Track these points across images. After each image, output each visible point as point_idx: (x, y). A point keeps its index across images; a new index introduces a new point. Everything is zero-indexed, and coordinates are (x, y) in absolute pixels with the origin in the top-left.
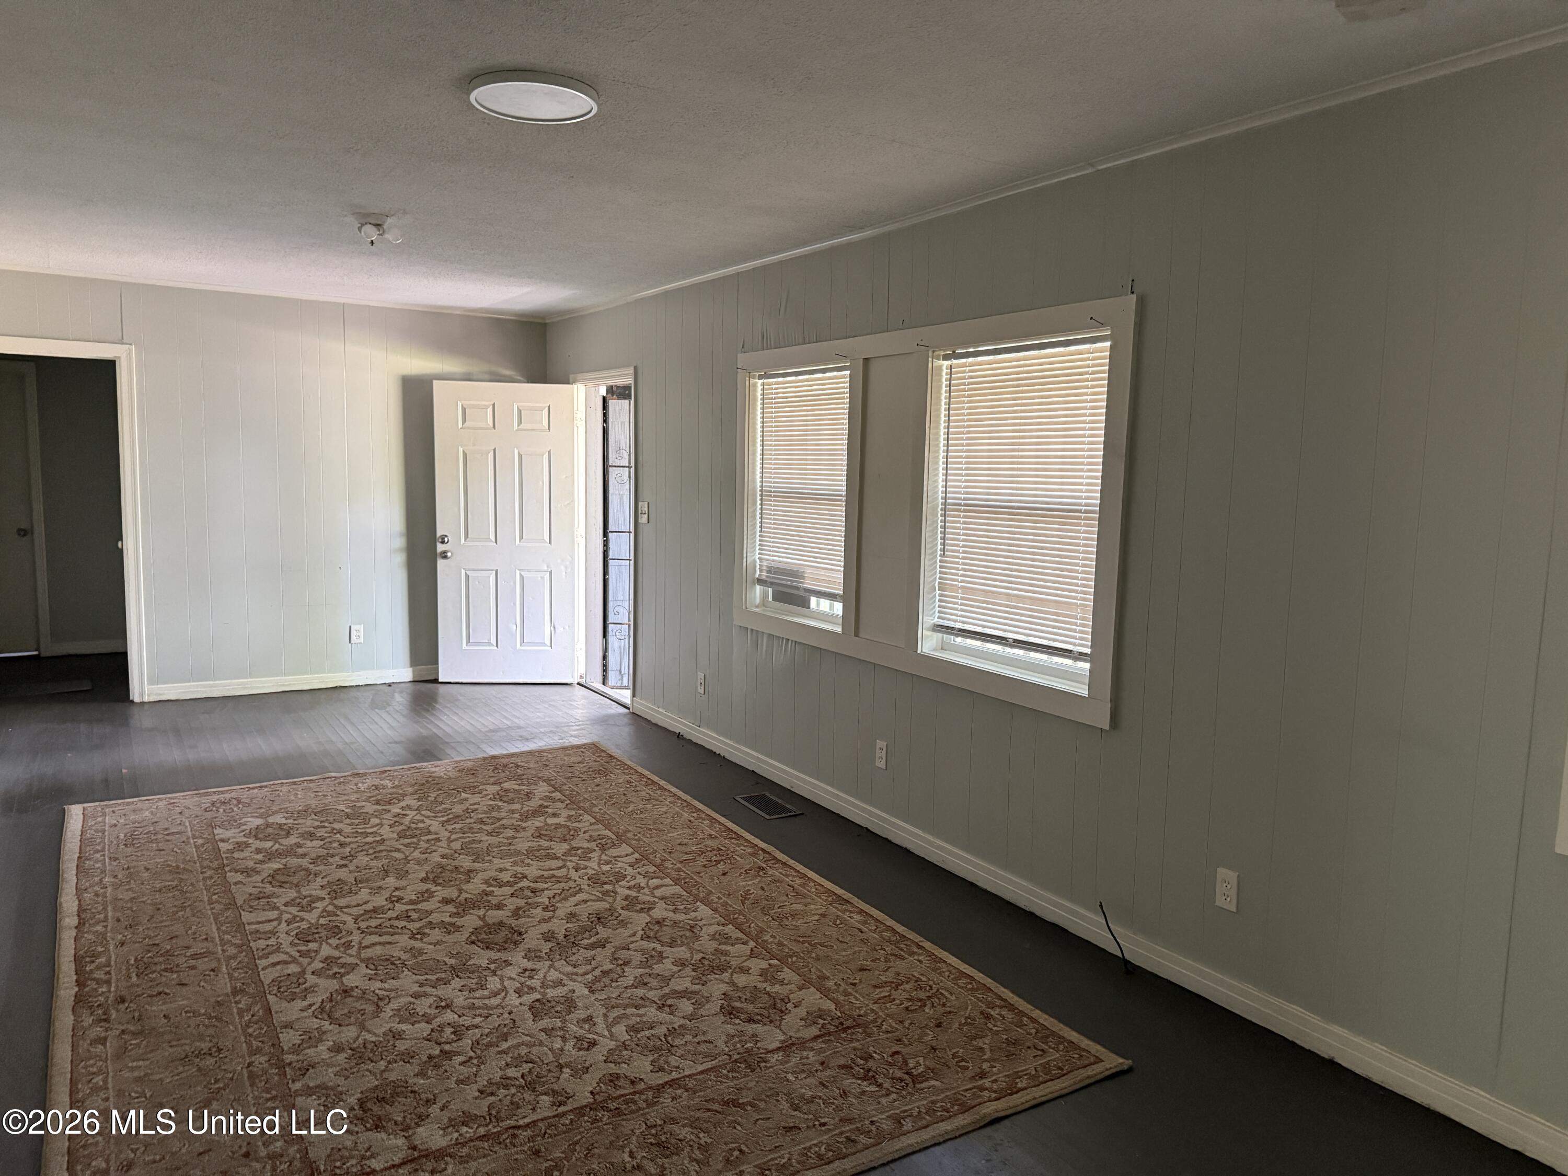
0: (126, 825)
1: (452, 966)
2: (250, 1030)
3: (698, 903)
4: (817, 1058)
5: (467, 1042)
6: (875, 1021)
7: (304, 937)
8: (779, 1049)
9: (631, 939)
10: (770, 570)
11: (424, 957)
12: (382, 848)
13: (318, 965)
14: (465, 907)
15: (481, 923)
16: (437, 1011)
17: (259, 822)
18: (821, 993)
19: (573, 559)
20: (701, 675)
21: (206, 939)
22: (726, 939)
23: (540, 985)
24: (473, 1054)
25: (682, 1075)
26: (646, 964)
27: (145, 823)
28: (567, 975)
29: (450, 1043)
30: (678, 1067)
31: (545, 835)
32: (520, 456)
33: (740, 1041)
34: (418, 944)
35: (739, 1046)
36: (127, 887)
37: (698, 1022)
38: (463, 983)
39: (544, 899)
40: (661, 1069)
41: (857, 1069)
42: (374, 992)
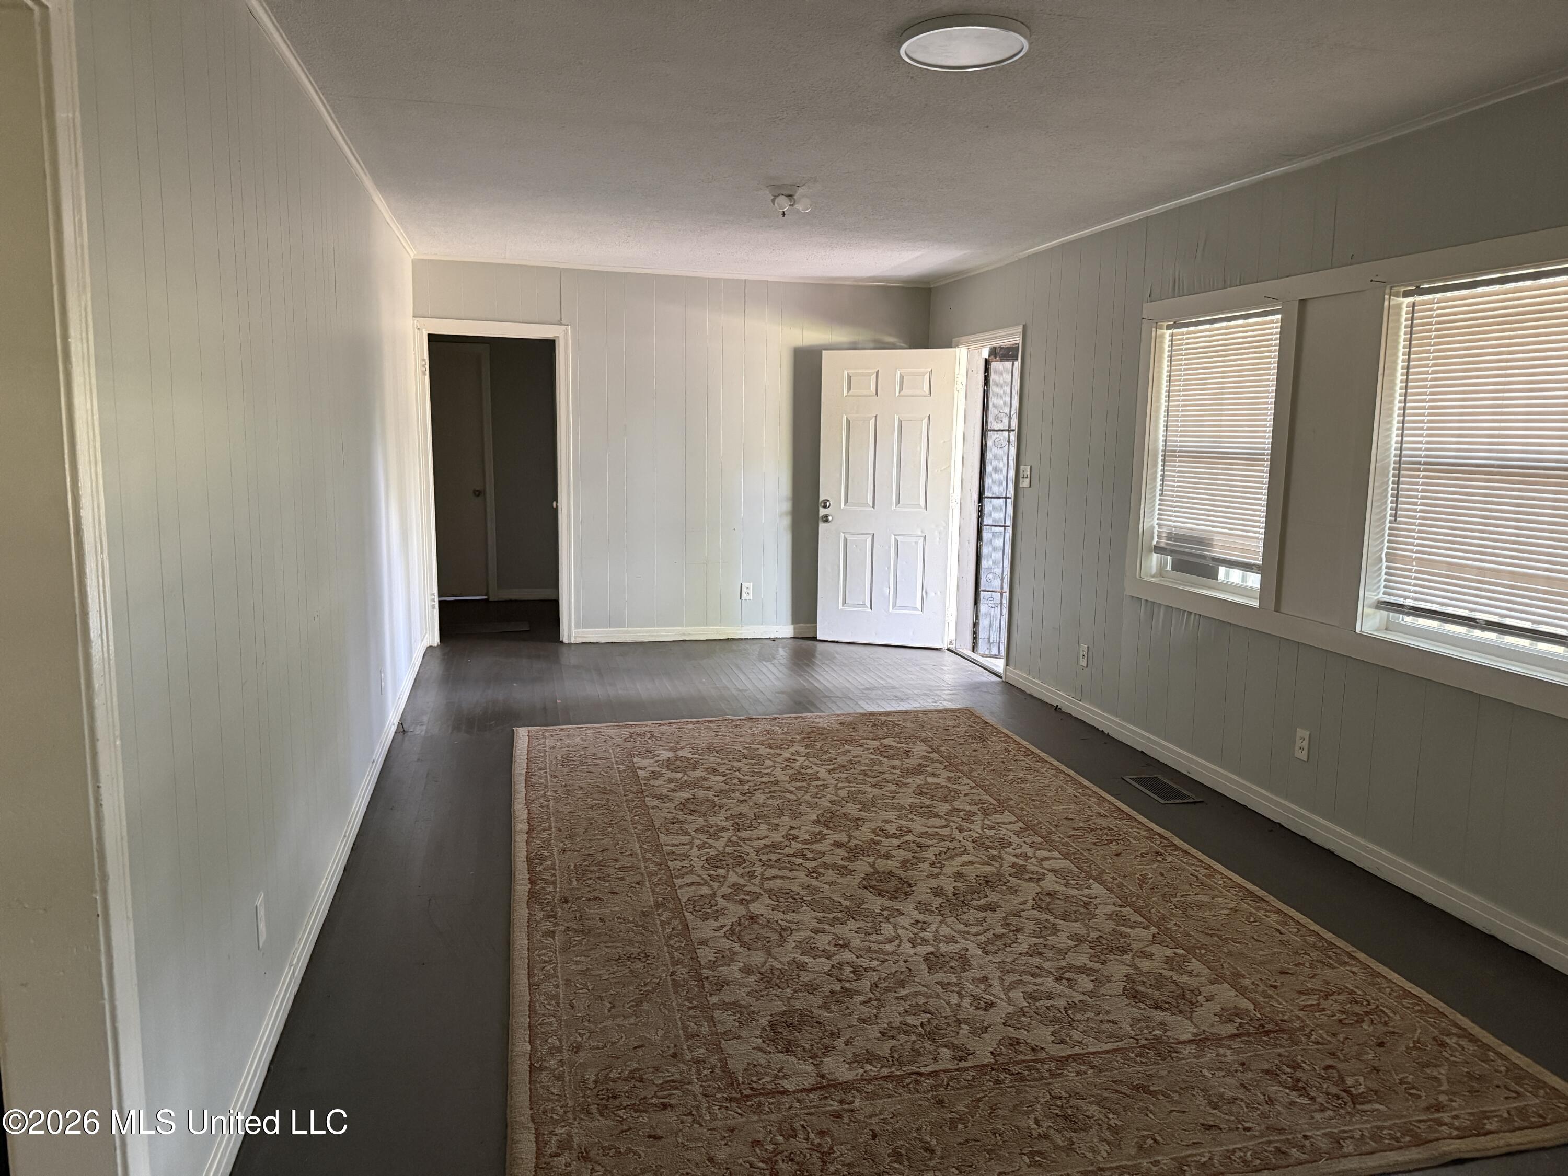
0: (562, 748)
1: (846, 907)
2: (672, 942)
3: (1091, 881)
4: (1235, 1057)
5: (866, 983)
6: (1302, 1029)
7: (714, 862)
8: (1191, 1041)
9: (1022, 907)
10: (1170, 537)
11: (821, 895)
12: (776, 788)
13: (726, 890)
14: (855, 853)
15: (872, 870)
16: (836, 949)
17: (670, 754)
18: (1237, 991)
19: (947, 524)
20: (1084, 647)
21: (631, 855)
22: (1125, 921)
23: (933, 938)
24: (872, 996)
25: (1086, 1051)
26: (1039, 934)
27: (577, 748)
28: (959, 932)
29: (850, 981)
30: (1081, 1042)
31: (926, 793)
32: (900, 422)
33: (1147, 1027)
34: (814, 883)
35: (1145, 1031)
36: (565, 802)
37: (1100, 1000)
38: (858, 926)
39: (930, 854)
40: (1062, 1042)
41: (1284, 1077)
42: (777, 922)
